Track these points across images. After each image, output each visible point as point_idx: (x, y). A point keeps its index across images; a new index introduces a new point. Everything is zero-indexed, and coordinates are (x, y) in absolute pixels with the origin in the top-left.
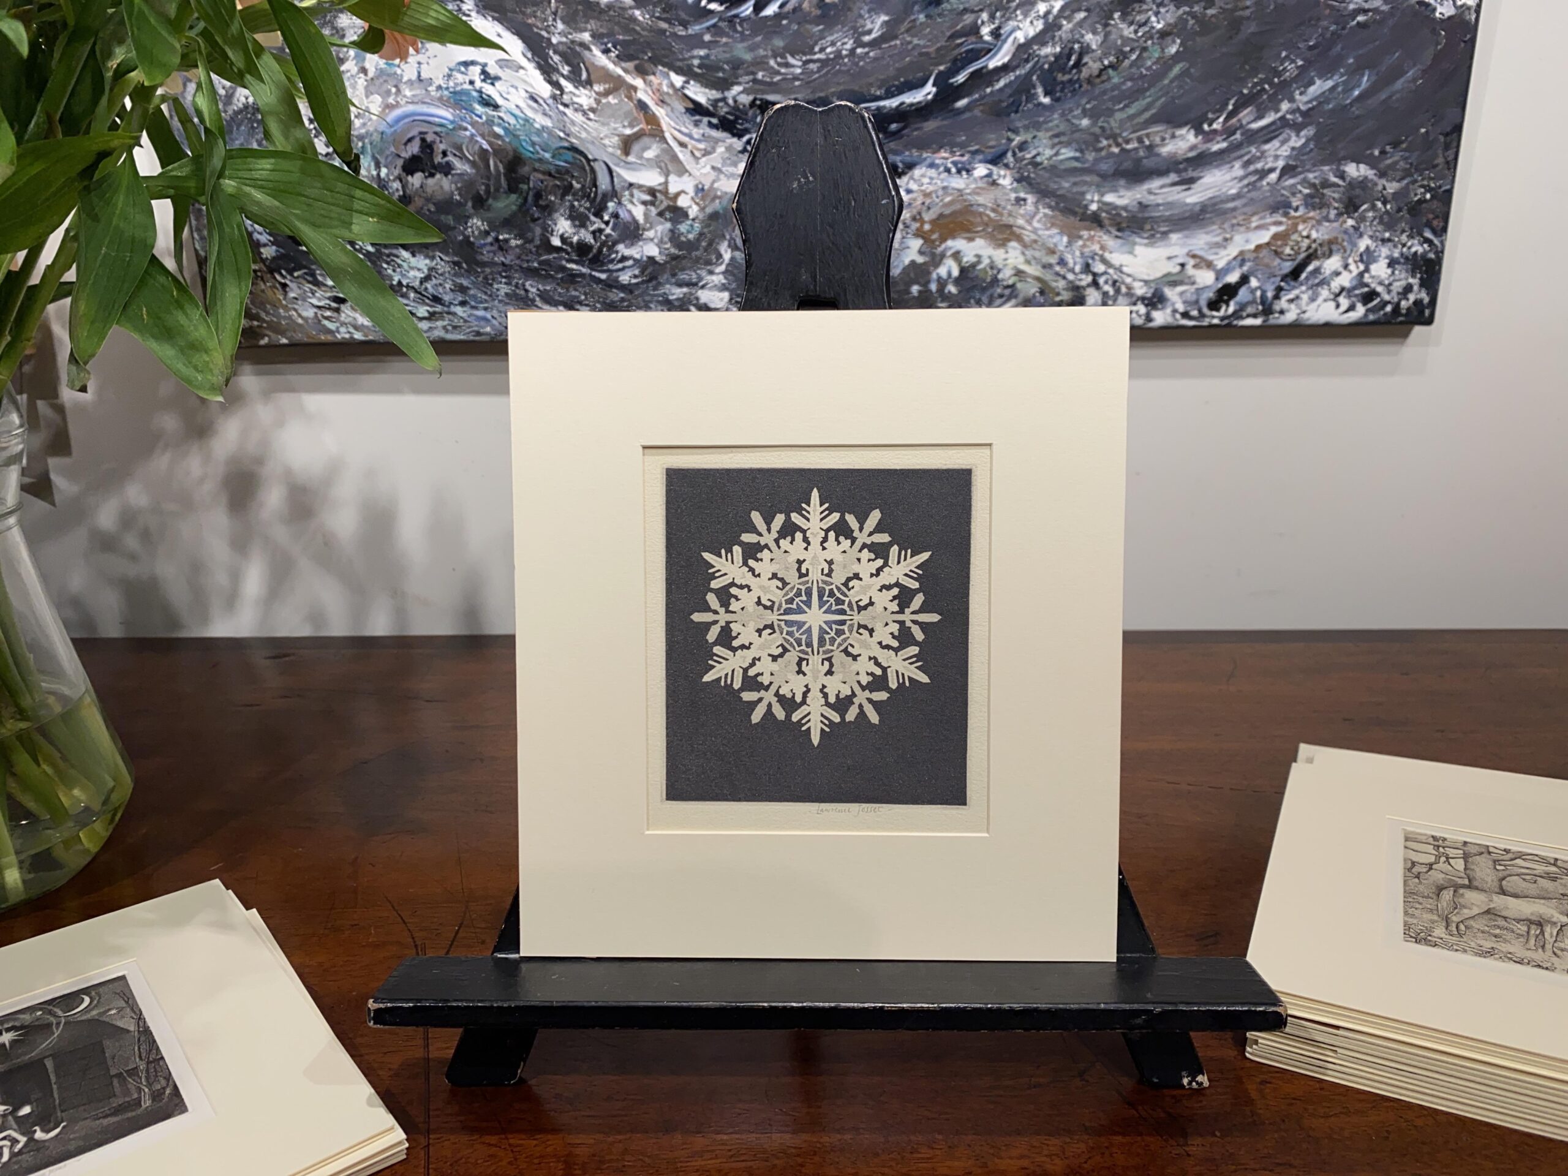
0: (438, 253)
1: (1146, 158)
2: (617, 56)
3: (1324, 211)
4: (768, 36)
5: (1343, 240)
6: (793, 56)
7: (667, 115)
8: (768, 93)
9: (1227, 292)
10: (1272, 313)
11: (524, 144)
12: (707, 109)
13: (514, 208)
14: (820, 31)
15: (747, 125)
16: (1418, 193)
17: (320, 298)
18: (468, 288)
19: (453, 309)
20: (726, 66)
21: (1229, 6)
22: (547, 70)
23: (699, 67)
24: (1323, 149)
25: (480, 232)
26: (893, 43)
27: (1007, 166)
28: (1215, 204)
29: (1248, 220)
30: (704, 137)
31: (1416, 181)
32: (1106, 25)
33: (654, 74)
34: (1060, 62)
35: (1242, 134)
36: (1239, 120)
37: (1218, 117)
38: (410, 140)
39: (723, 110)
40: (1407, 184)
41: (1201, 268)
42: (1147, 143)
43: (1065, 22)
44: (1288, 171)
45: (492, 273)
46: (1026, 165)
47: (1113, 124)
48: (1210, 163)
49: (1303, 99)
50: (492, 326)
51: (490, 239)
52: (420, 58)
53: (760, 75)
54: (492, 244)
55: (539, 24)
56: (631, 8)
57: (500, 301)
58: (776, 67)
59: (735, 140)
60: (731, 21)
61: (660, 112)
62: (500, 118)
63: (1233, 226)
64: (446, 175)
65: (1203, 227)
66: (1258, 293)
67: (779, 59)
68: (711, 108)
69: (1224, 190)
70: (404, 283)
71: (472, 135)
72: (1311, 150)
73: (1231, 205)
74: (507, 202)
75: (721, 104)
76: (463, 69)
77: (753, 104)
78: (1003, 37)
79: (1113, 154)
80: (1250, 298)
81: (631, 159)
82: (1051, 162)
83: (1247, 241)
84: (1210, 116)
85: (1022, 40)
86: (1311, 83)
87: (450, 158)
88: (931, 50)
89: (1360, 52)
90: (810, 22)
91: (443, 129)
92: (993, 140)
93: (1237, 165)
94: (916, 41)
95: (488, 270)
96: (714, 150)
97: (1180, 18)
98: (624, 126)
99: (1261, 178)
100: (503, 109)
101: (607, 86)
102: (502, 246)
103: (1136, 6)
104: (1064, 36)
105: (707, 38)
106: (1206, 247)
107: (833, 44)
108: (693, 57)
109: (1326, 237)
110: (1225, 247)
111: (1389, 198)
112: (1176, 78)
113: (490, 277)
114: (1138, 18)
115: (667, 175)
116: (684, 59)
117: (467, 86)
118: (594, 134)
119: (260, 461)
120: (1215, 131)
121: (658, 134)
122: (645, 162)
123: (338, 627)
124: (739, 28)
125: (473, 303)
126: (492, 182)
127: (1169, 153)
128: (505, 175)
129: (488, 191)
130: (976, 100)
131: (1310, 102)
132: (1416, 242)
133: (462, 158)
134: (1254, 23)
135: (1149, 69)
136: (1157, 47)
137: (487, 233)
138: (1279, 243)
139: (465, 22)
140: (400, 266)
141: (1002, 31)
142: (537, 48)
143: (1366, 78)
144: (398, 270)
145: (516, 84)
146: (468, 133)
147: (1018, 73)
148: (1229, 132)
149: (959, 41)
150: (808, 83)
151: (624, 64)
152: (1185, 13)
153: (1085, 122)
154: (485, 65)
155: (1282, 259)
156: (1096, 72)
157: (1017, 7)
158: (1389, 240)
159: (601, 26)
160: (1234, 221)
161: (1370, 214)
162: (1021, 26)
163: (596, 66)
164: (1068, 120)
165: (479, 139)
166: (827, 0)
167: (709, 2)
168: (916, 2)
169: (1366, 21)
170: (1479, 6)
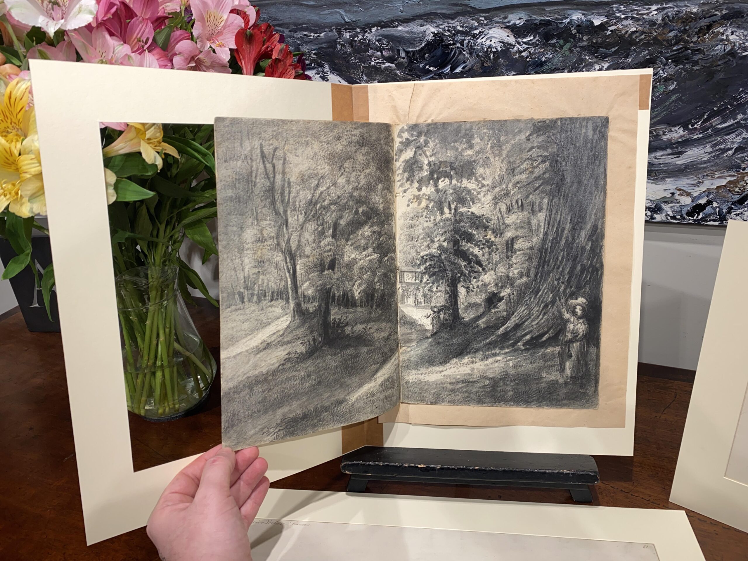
21: (708, 65)
29: (714, 174)
56: (395, 70)
65: (685, 176)
97: (677, 71)
106: (687, 186)
157: (583, 67)
160: (705, 174)
166: (485, 65)
167: (430, 67)
168: (530, 65)
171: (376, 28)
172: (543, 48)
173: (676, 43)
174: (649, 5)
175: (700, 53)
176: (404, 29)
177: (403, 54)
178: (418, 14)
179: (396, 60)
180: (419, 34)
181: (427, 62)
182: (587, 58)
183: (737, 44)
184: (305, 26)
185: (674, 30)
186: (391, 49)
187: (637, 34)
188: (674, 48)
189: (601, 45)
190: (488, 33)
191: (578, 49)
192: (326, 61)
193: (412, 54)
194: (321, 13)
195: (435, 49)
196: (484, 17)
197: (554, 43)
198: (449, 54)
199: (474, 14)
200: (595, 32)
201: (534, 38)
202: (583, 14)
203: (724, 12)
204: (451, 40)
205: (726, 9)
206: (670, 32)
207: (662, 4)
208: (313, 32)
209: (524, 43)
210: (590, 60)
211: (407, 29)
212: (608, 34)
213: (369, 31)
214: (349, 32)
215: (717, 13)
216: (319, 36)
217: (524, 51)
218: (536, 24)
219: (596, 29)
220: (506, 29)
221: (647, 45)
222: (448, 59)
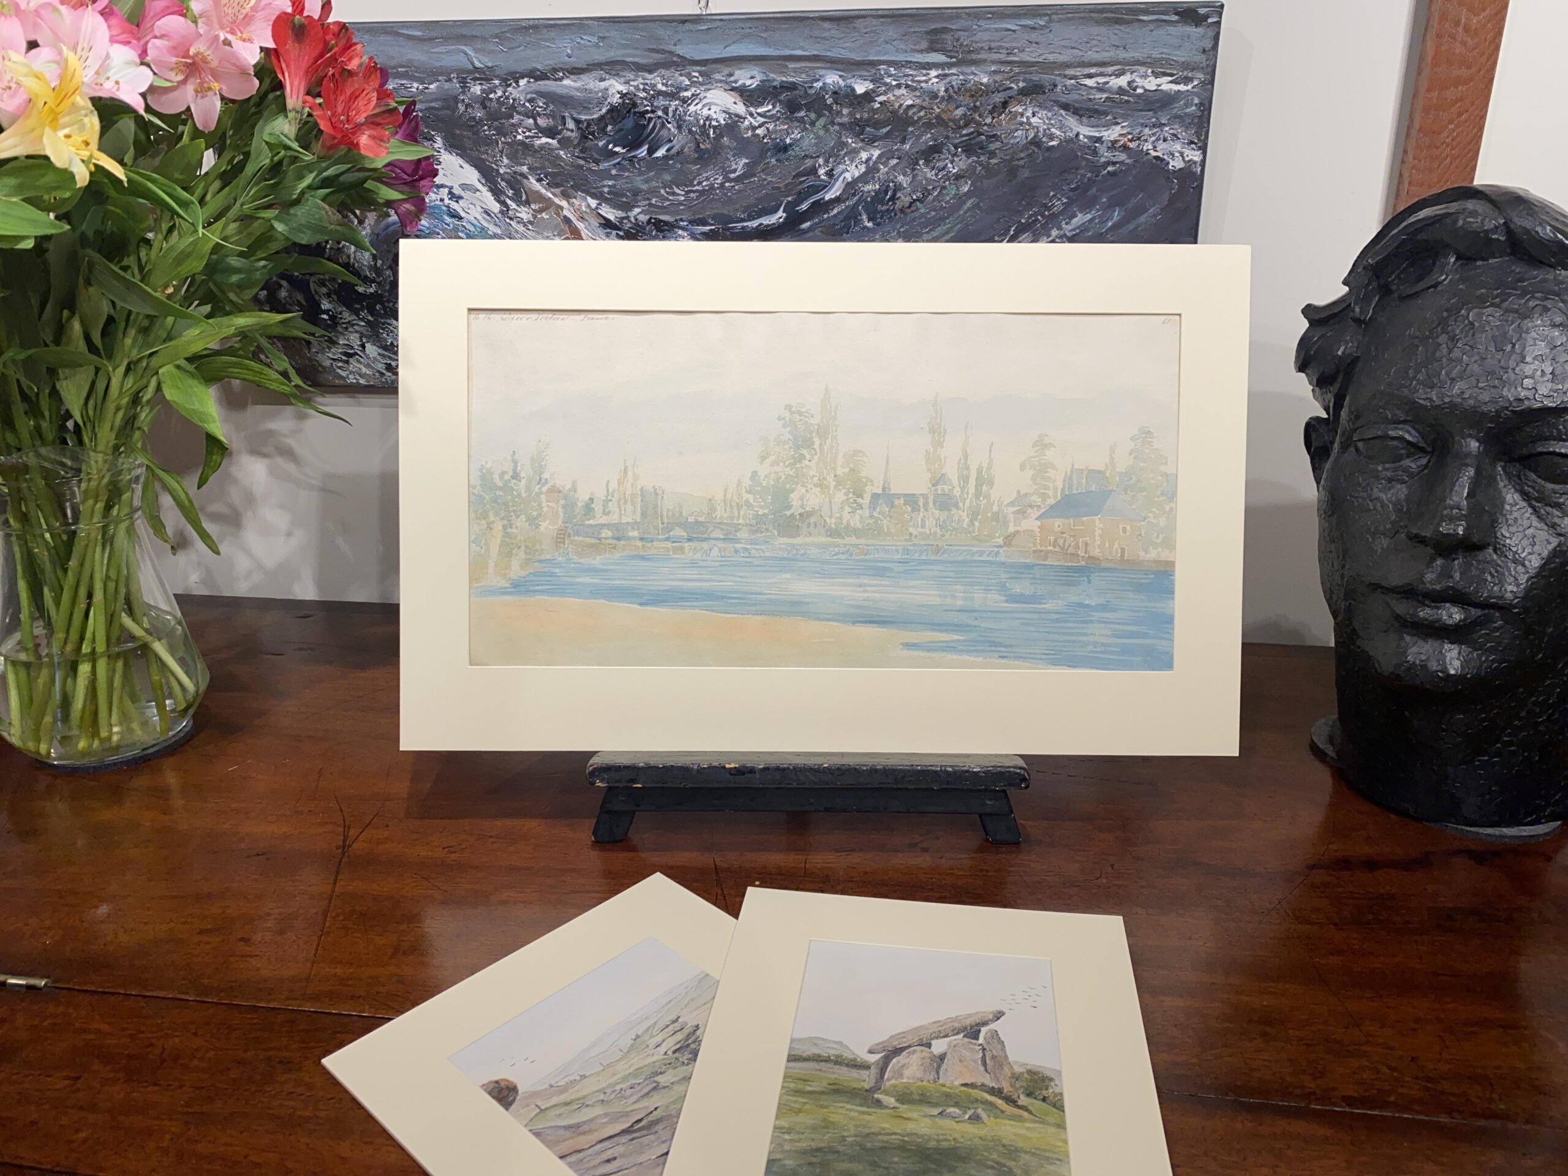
21: (1008, 157)
32: (913, 169)
53: (654, 201)
56: (557, 149)
75: (625, 221)
77: (649, 222)
90: (691, 163)
97: (970, 165)
107: (707, 179)
108: (604, 186)
112: (969, 209)
116: (598, 188)
142: (489, 176)
150: (689, 207)
156: (908, 205)
157: (845, 155)
166: (702, 146)
167: (615, 146)
168: (769, 150)
169: (1115, 170)
170: (1203, 162)
171: (526, 80)
172: (787, 124)
173: (966, 125)
174: (926, 69)
175: (997, 140)
176: (572, 84)
177: (571, 125)
178: (596, 61)
179: (559, 133)
180: (597, 93)
181: (610, 138)
182: (850, 141)
183: (1041, 130)
184: (403, 70)
185: (961, 106)
186: (552, 116)
187: (915, 110)
188: (964, 132)
189: (868, 123)
190: (705, 97)
191: (837, 128)
192: (438, 130)
193: (585, 124)
194: (432, 50)
195: (624, 118)
196: (699, 72)
197: (803, 117)
198: (645, 127)
199: (684, 66)
200: (859, 103)
201: (774, 107)
202: (841, 76)
203: (1021, 85)
204: (648, 105)
205: (1023, 81)
206: (957, 108)
207: (943, 69)
208: (416, 81)
209: (759, 114)
210: (853, 145)
211: (578, 84)
212: (875, 107)
213: (514, 84)
214: (480, 84)
215: (1012, 85)
216: (427, 88)
217: (760, 126)
218: (775, 88)
219: (859, 99)
220: (731, 92)
221: (929, 125)
222: (644, 135)
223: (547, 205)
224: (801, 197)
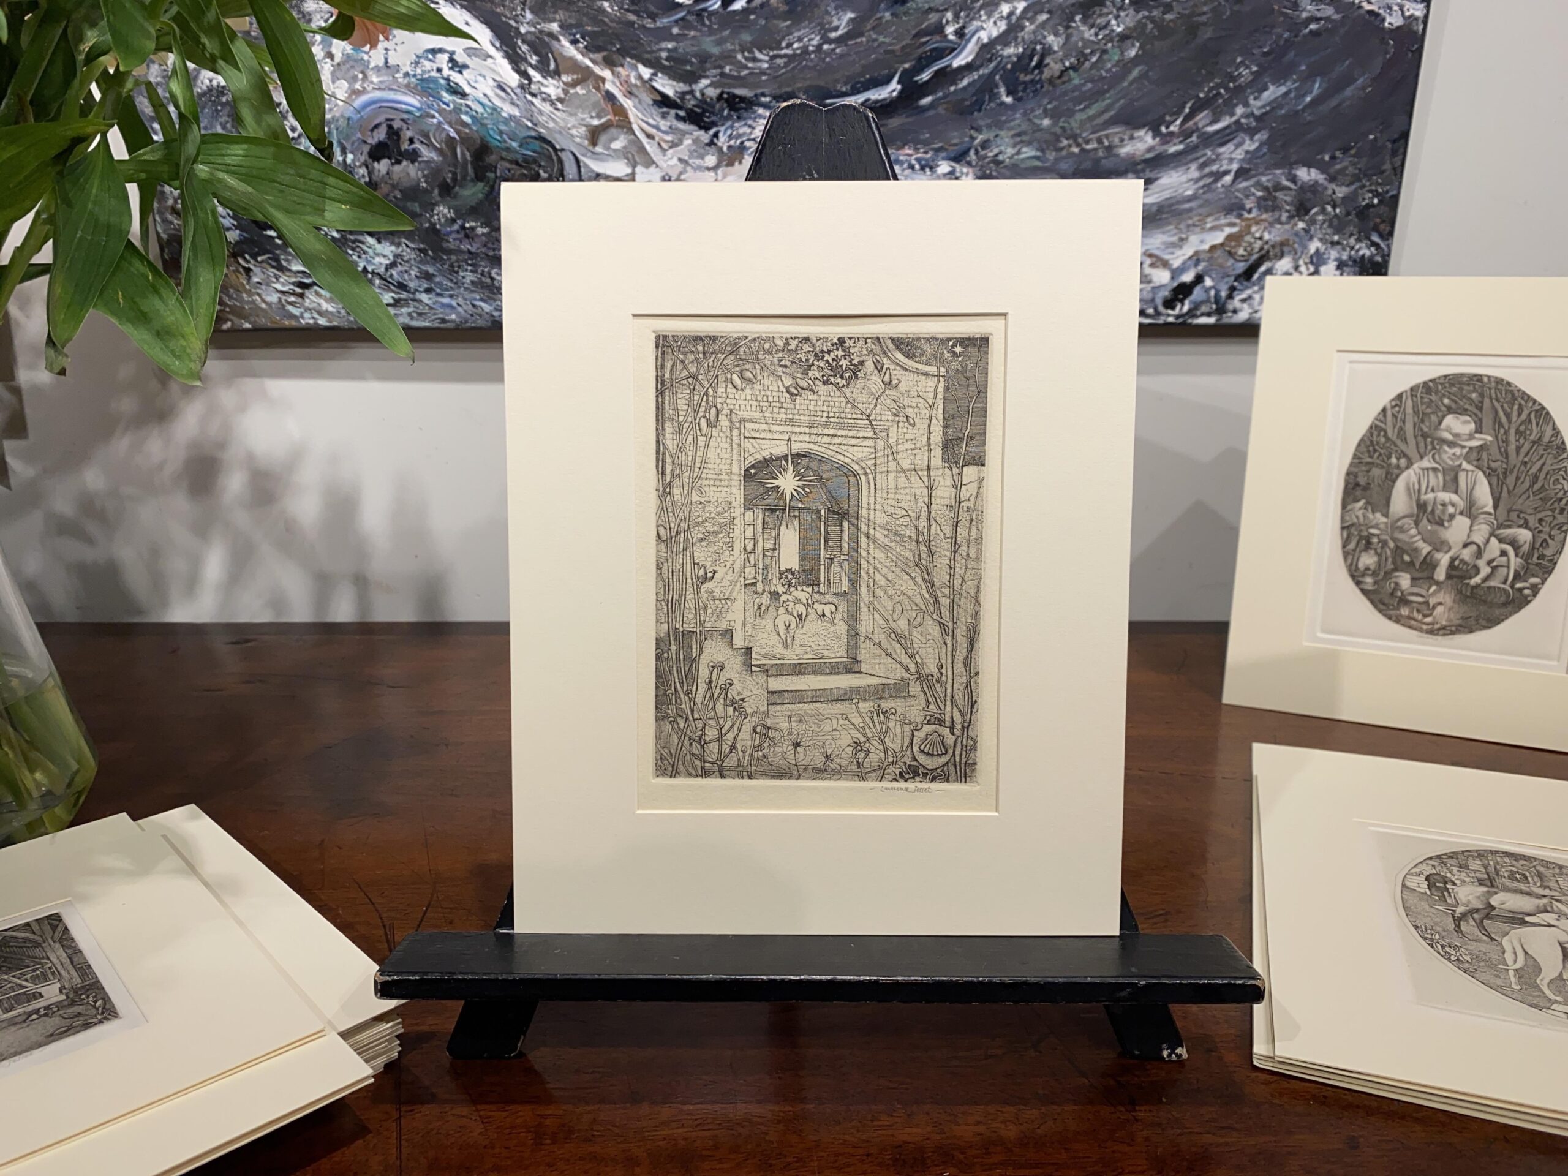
0: (404, 240)
1: (1106, 158)
2: (586, 47)
3: (1277, 214)
4: (735, 32)
5: (1294, 243)
6: (760, 51)
7: (635, 107)
8: (735, 87)
9: (1182, 291)
10: (1225, 312)
11: (491, 132)
12: (675, 101)
13: (481, 196)
14: (788, 27)
15: (714, 118)
16: (1366, 198)
17: (283, 283)
18: (433, 275)
19: (418, 296)
20: (693, 60)
22: (516, 60)
23: (667, 59)
24: (1276, 153)
25: (447, 219)
26: (859, 40)
27: (969, 164)
28: (1171, 205)
29: (1203, 221)
30: (672, 130)
31: (1364, 186)
32: (1068, 27)
33: (622, 66)
34: (1022, 64)
35: (1198, 137)
36: (1196, 124)
37: (1175, 120)
38: (376, 126)
39: (691, 103)
40: (1356, 189)
41: (1158, 267)
42: (1106, 143)
43: (1027, 24)
44: (1241, 174)
45: (457, 261)
46: (989, 163)
47: (1074, 124)
48: (1167, 165)
49: (1258, 104)
50: (458, 314)
51: (456, 227)
52: (386, 44)
53: (727, 69)
54: (458, 232)
55: (508, 14)
57: (466, 289)
58: (743, 61)
59: (702, 132)
60: (699, 14)
61: (627, 103)
62: (468, 106)
63: (1189, 226)
64: (413, 162)
66: (1212, 293)
67: (746, 54)
68: (678, 101)
69: (1181, 191)
70: (370, 269)
71: (440, 123)
72: (1265, 154)
73: (1187, 206)
74: (474, 190)
75: (688, 97)
76: (430, 56)
77: (720, 97)
78: (967, 37)
79: (1073, 153)
80: (1203, 297)
81: (598, 149)
82: (1013, 161)
83: (1202, 242)
84: (1168, 118)
85: (986, 40)
86: (1266, 89)
87: (417, 145)
88: (897, 47)
89: (1313, 59)
91: (411, 117)
92: (956, 138)
93: (1193, 166)
94: (881, 39)
95: (454, 258)
96: (680, 142)
98: (592, 117)
99: (1216, 180)
100: (470, 97)
101: (575, 77)
102: (468, 234)
103: (1097, 9)
104: (1026, 37)
105: (675, 31)
106: (1163, 247)
107: (800, 39)
108: (661, 50)
109: (1278, 239)
110: (1181, 247)
111: (1339, 202)
113: (456, 264)
114: (1099, 21)
115: (634, 167)
116: (652, 52)
117: (434, 74)
118: (562, 124)
119: (222, 445)
120: (1172, 134)
121: (625, 124)
122: (612, 153)
123: (301, 612)
124: (707, 22)
125: (438, 291)
126: (459, 171)
127: (1128, 154)
128: (472, 163)
129: (454, 179)
130: (940, 99)
131: (1263, 106)
132: (1363, 245)
133: (430, 145)
134: (1211, 28)
135: (1107, 71)
136: (1117, 50)
137: (453, 221)
138: (1233, 244)
139: (434, 9)
140: (365, 252)
141: (966, 31)
142: (506, 38)
143: (1317, 85)
144: (364, 256)
145: (484, 72)
146: (435, 121)
147: (981, 72)
148: (1185, 134)
149: (924, 40)
151: (591, 56)
152: (1144, 17)
153: (1046, 122)
154: (452, 53)
155: (1236, 260)
156: (1057, 74)
158: (1338, 243)
159: (570, 17)
160: (1190, 222)
161: (1320, 217)
162: (985, 26)
163: (564, 57)
164: (1029, 120)
165: (446, 127)
169: (1318, 29)
170: (1426, 17)
223: (585, 76)
224: (922, 64)
